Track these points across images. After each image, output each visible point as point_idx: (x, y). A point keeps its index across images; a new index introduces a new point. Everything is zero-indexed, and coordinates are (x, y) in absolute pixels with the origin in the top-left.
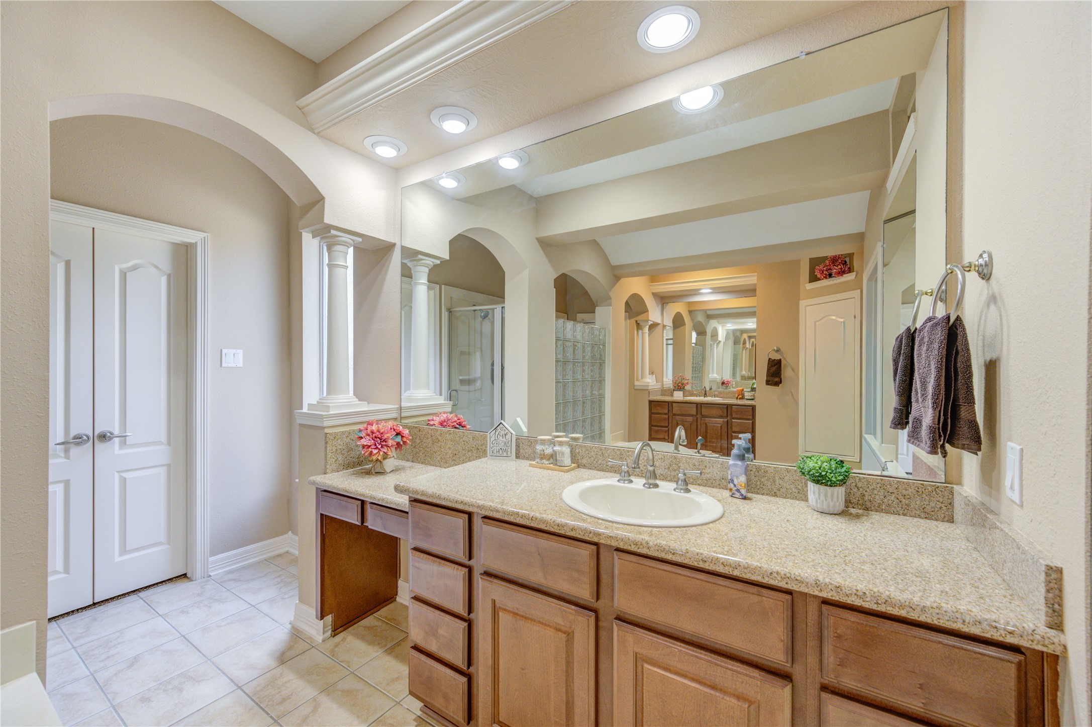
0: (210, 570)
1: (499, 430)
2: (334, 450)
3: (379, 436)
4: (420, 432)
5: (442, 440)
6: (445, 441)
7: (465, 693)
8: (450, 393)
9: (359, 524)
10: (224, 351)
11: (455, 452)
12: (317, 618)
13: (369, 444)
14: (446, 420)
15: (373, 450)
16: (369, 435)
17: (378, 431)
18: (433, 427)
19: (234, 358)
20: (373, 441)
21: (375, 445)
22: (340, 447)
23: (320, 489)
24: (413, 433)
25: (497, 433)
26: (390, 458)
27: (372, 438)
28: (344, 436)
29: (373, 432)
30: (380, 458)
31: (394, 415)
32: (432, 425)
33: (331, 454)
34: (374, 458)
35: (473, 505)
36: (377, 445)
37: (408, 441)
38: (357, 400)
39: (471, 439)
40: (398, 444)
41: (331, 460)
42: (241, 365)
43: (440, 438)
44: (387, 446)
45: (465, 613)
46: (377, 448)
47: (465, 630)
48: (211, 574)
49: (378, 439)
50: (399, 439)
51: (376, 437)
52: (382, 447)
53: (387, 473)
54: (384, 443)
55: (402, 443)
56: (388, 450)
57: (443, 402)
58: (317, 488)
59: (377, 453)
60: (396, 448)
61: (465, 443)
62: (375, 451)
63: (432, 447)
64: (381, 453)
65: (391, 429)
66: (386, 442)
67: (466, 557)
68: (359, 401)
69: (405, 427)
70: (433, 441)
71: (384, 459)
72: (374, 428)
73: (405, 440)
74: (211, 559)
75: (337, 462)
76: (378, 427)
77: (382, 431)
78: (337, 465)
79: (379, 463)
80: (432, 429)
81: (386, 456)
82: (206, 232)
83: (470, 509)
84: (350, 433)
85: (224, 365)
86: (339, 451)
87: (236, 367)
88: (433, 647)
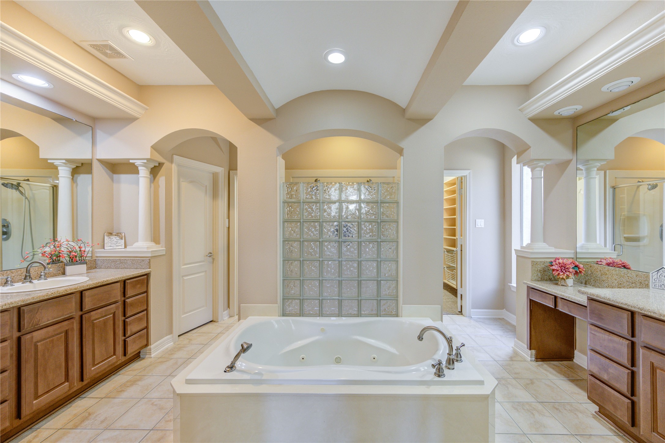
0: (472, 314)
1: (661, 272)
2: (536, 270)
3: (564, 266)
4: (591, 268)
5: (609, 274)
6: (611, 275)
7: (629, 408)
8: (615, 247)
9: (553, 307)
10: (477, 220)
11: (620, 283)
12: (527, 348)
13: (558, 269)
14: (612, 263)
15: (560, 272)
16: (557, 265)
17: (563, 263)
18: (602, 266)
19: (481, 223)
20: (560, 268)
21: (561, 270)
22: (540, 269)
23: (530, 287)
24: (586, 268)
25: (659, 274)
26: (571, 278)
27: (559, 266)
28: (542, 264)
29: (560, 263)
30: (564, 277)
31: (572, 256)
32: (601, 264)
33: (534, 272)
34: (561, 277)
35: (635, 307)
36: (563, 270)
37: (583, 271)
38: (548, 246)
39: (635, 276)
40: (576, 272)
41: (535, 274)
42: (483, 226)
43: (607, 273)
44: (569, 272)
45: (629, 365)
46: (562, 272)
47: (629, 375)
48: (472, 317)
49: (563, 267)
50: (577, 269)
51: (561, 266)
52: (565, 272)
53: (569, 286)
54: (567, 270)
55: (578, 271)
56: (569, 274)
57: (609, 251)
58: (527, 286)
59: (563, 274)
60: (574, 274)
61: (629, 278)
62: (561, 273)
63: (601, 277)
64: (565, 275)
65: (571, 263)
66: (568, 269)
67: (629, 335)
68: (549, 246)
69: (581, 263)
70: (602, 274)
71: (567, 279)
72: (561, 261)
73: (581, 270)
74: (472, 310)
75: (538, 276)
76: (563, 261)
77: (565, 263)
78: (538, 277)
79: (563, 280)
80: (600, 267)
81: (568, 277)
82: (470, 170)
83: (633, 309)
84: (544, 262)
85: (477, 226)
86: (539, 271)
87: (481, 228)
88: (605, 377)
